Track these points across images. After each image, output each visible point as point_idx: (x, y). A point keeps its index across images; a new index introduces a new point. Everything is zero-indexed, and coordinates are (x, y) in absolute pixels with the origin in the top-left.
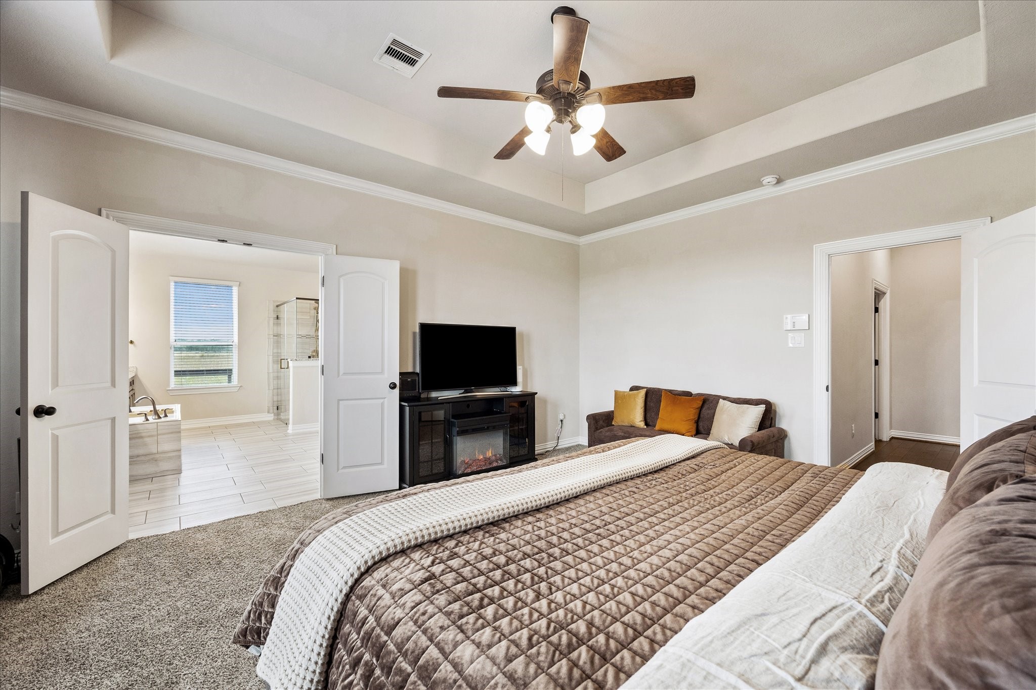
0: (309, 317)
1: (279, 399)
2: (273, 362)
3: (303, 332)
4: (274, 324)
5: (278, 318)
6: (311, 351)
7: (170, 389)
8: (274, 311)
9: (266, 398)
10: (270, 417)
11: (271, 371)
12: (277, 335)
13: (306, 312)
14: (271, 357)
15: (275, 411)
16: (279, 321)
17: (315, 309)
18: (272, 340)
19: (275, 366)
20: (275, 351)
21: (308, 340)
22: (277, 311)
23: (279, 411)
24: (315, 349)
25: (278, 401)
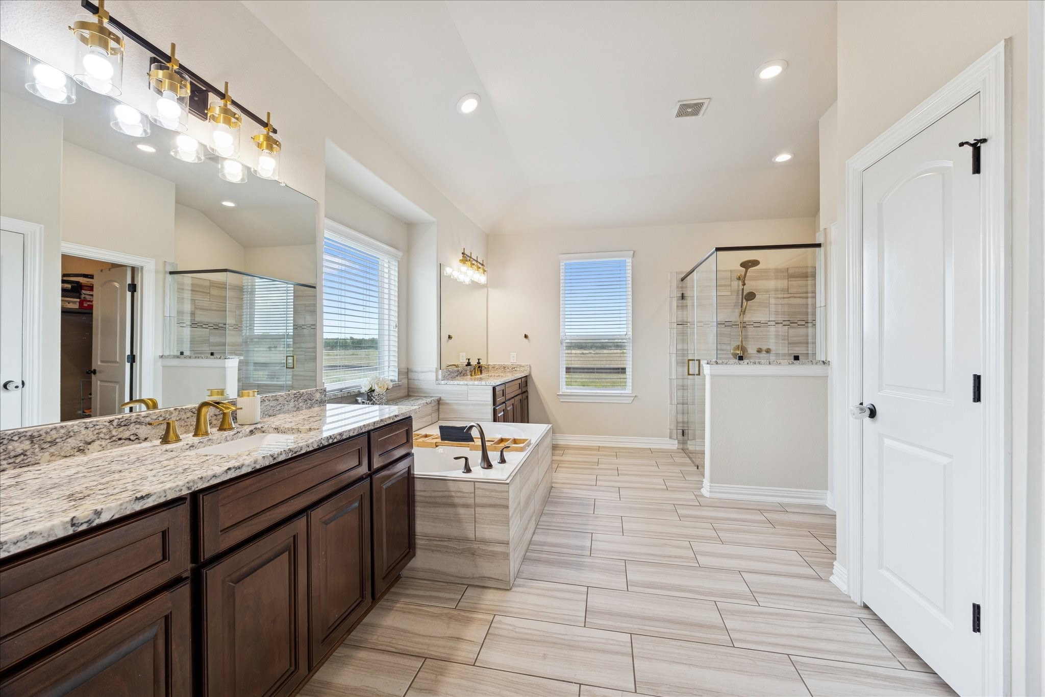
0: (729, 293)
1: (686, 420)
2: (677, 363)
3: (722, 318)
4: (677, 306)
5: (683, 297)
6: (732, 347)
7: (561, 393)
8: (678, 287)
9: (667, 416)
10: (673, 445)
11: (674, 376)
12: (682, 323)
13: (725, 286)
14: (674, 356)
15: (680, 437)
16: (684, 301)
17: (739, 279)
18: (675, 330)
19: (680, 369)
20: (680, 347)
21: (728, 329)
22: (682, 287)
23: (686, 437)
24: (740, 343)
25: (683, 423)
